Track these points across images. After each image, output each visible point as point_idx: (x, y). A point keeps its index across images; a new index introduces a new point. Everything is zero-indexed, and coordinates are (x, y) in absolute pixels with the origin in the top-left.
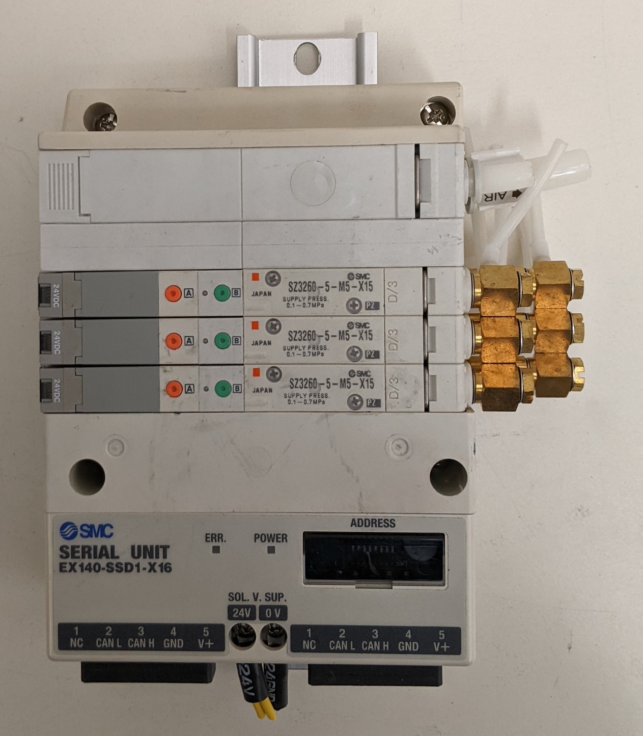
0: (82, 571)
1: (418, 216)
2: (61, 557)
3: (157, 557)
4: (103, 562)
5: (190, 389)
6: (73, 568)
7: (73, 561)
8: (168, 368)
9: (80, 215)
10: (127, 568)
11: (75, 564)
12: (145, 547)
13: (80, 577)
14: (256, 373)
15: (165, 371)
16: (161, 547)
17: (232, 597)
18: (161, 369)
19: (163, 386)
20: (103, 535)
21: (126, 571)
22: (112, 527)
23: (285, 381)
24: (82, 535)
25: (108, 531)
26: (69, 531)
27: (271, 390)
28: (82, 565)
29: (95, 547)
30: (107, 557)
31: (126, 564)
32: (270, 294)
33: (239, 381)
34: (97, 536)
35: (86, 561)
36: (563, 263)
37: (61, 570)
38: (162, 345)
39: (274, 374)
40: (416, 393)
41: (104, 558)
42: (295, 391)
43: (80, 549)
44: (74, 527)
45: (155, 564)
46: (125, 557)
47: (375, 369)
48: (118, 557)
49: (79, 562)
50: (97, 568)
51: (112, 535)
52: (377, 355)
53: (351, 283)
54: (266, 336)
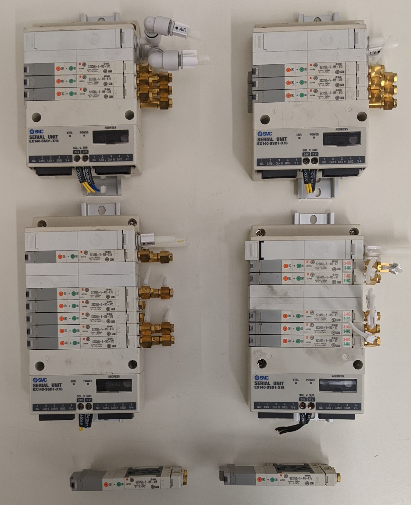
0: (263, 145)
1: (355, 48)
2: (258, 141)
3: (284, 140)
4: (269, 142)
5: (293, 95)
6: (261, 144)
7: (261, 142)
8: (287, 90)
9: (264, 49)
10: (275, 143)
11: (262, 143)
12: (280, 138)
13: (263, 146)
14: (311, 91)
15: (286, 91)
16: (285, 138)
17: (304, 150)
18: (285, 90)
19: (286, 95)
20: (269, 135)
21: (275, 144)
22: (271, 133)
23: (319, 93)
24: (264, 135)
25: (270, 134)
26: (260, 134)
27: (315, 95)
28: (263, 143)
29: (267, 138)
30: (270, 141)
31: (275, 142)
32: (315, 69)
33: (306, 93)
34: (267, 135)
35: (264, 142)
36: (392, 72)
37: (258, 145)
38: (285, 84)
39: (316, 91)
40: (354, 94)
41: (269, 141)
42: (321, 95)
43: (263, 139)
44: (262, 133)
45: (283, 142)
46: (275, 140)
47: (343, 88)
48: (273, 141)
49: (263, 142)
50: (267, 143)
51: (271, 135)
52: (343, 85)
53: (337, 66)
54: (313, 81)
